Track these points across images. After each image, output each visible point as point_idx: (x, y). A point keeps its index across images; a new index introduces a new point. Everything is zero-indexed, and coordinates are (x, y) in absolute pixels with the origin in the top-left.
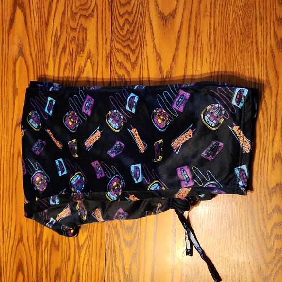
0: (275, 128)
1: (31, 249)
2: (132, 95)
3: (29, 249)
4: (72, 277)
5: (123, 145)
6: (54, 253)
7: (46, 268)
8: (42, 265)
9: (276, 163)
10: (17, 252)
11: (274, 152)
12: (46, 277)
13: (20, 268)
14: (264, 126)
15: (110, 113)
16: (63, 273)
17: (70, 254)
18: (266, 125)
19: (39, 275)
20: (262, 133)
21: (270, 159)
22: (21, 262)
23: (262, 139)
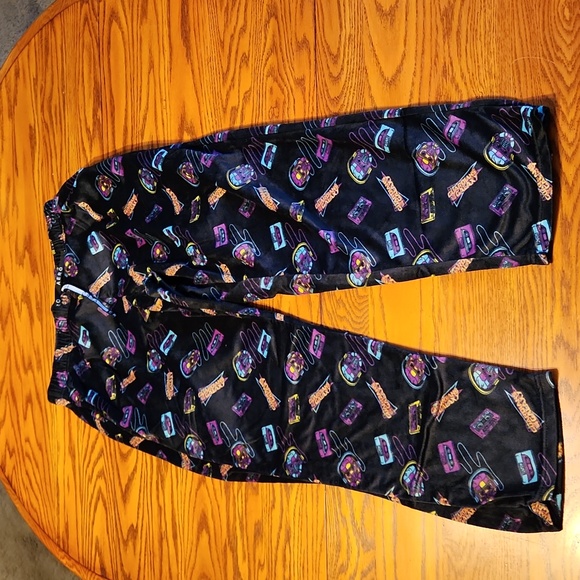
0: (553, 298)
1: (218, 493)
2: (384, 127)
3: (215, 494)
4: (279, 534)
5: (369, 202)
6: (251, 499)
7: (241, 523)
8: (235, 518)
9: (558, 349)
10: (198, 500)
11: (554, 332)
12: (242, 536)
13: (203, 524)
14: (538, 296)
15: (355, 155)
16: (266, 529)
17: (274, 498)
18: (540, 294)
19: (231, 533)
20: (536, 307)
21: (550, 344)
22: (205, 515)
23: (536, 315)
